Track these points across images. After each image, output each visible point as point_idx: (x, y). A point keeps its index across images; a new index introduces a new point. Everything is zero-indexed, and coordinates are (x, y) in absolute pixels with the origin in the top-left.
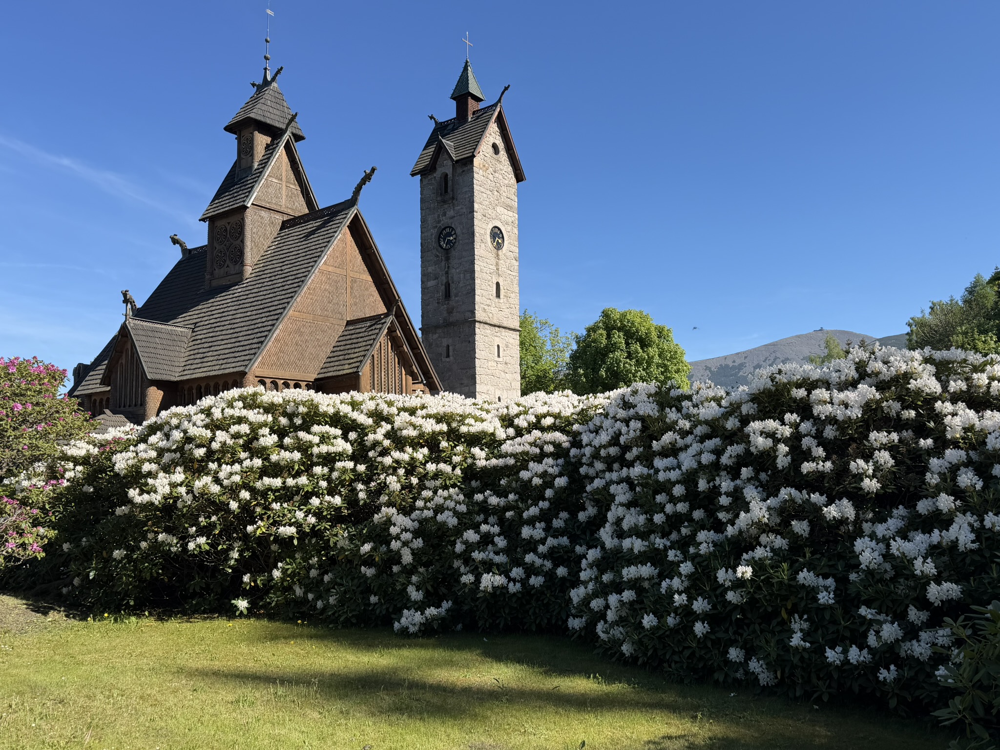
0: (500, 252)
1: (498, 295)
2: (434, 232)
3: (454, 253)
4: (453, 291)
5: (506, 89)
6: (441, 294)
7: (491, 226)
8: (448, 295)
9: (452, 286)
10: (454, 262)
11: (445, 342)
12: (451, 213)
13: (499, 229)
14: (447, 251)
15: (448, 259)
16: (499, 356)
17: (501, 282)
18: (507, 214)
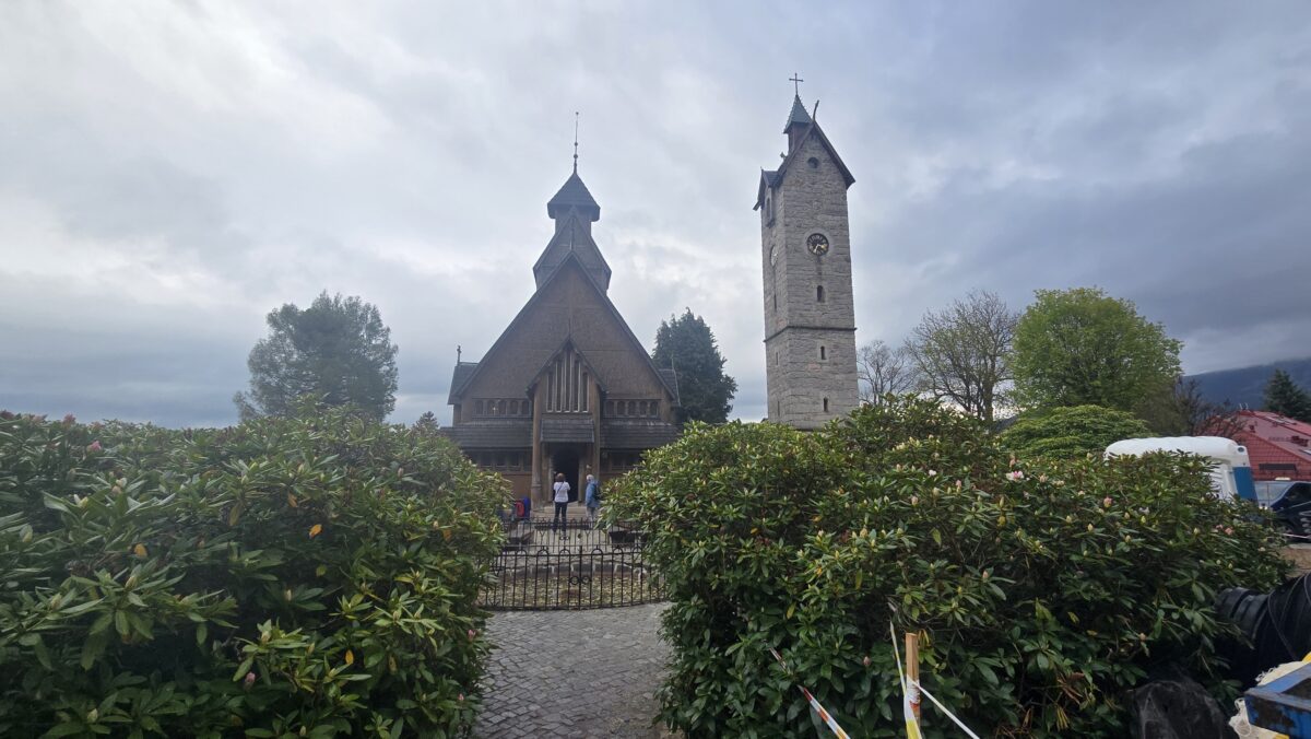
0: (823, 258)
1: (821, 300)
2: (768, 252)
3: (777, 268)
4: (778, 302)
5: (817, 105)
6: (772, 308)
7: (808, 235)
8: (776, 308)
9: (778, 298)
10: (777, 276)
11: (775, 350)
12: (774, 233)
13: (821, 235)
14: (774, 267)
15: (775, 274)
16: (823, 357)
17: (825, 285)
18: (832, 220)
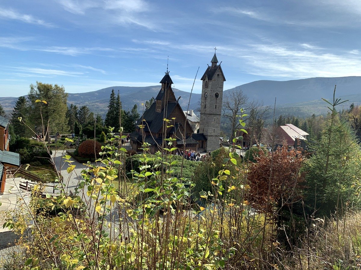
0: (217, 98)
1: (216, 108)
2: (204, 93)
3: (207, 99)
4: (206, 107)
5: (221, 62)
6: (204, 107)
7: (215, 93)
8: (205, 107)
9: (206, 106)
10: (207, 101)
11: (204, 117)
12: (207, 90)
13: (218, 93)
14: (206, 98)
15: (206, 100)
16: (215, 121)
17: (217, 105)
18: (220, 90)
